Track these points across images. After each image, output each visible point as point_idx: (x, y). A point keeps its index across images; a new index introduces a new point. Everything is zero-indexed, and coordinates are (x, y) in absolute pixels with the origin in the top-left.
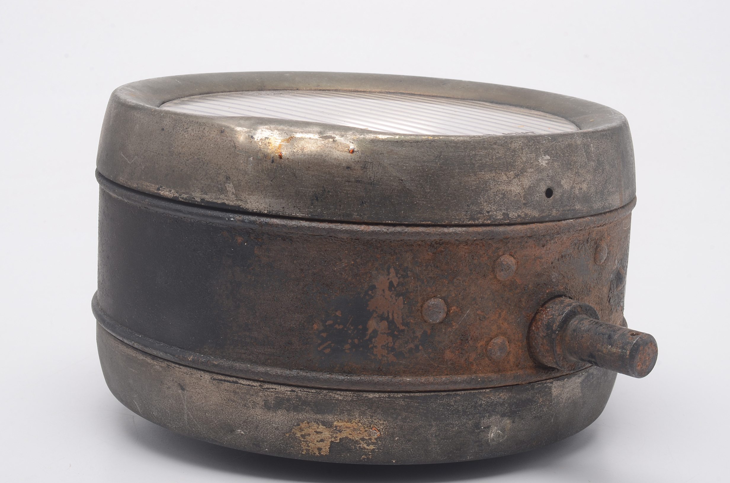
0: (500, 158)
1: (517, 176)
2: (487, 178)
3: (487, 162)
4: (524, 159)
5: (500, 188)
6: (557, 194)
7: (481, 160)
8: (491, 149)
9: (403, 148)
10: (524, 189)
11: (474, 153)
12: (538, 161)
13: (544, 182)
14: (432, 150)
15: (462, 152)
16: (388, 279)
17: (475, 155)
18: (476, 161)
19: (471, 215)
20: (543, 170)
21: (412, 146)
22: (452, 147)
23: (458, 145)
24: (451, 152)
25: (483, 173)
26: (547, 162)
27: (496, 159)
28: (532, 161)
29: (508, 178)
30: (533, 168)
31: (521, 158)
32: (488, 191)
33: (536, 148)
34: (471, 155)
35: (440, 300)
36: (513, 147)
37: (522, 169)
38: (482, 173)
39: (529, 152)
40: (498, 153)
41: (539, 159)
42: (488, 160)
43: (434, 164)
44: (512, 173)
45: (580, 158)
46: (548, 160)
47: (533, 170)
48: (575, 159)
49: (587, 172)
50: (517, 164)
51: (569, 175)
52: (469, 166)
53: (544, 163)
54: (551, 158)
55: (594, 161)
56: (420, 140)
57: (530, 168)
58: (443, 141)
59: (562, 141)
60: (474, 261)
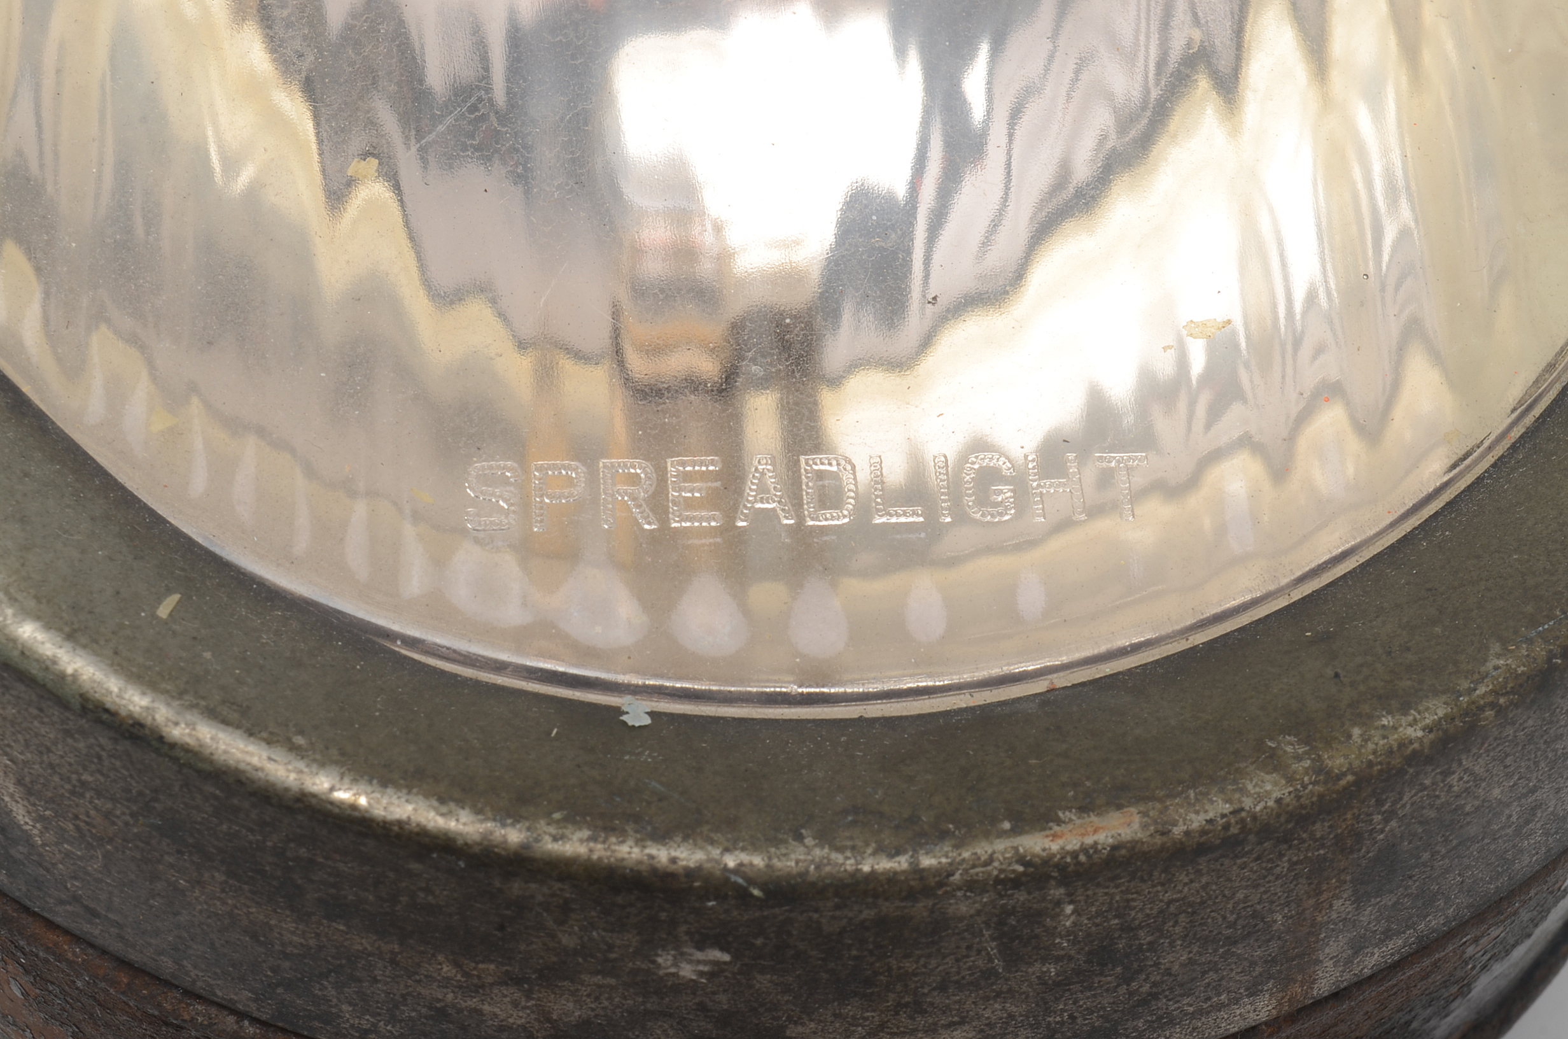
0: (432, 909)
1: (514, 980)
2: (359, 947)
3: (367, 901)
4: (569, 941)
5: (423, 991)
7: (335, 886)
10: (549, 1020)
11: (304, 852)
12: (654, 962)
15: (251, 830)
17: (312, 861)
18: (312, 880)
19: (280, 1010)
20: (675, 990)
23: (235, 801)
24: (199, 809)
25: (343, 927)
26: (704, 968)
27: (416, 906)
28: (612, 955)
29: (466, 975)
30: (616, 976)
31: (552, 936)
32: (360, 980)
33: (654, 919)
34: (289, 854)
36: (516, 894)
37: (548, 967)
38: (334, 924)
39: (603, 924)
40: (428, 890)
41: (657, 955)
42: (371, 897)
43: (123, 813)
44: (492, 967)
45: (950, 960)
46: (716, 963)
47: (612, 981)
48: (909, 965)
49: (987, 999)
50: (523, 947)
51: (848, 1010)
52: (275, 883)
53: (687, 971)
54: (736, 956)
55: (1058, 959)
56: (76, 703)
57: (598, 973)
58: (171, 758)
59: (837, 907)
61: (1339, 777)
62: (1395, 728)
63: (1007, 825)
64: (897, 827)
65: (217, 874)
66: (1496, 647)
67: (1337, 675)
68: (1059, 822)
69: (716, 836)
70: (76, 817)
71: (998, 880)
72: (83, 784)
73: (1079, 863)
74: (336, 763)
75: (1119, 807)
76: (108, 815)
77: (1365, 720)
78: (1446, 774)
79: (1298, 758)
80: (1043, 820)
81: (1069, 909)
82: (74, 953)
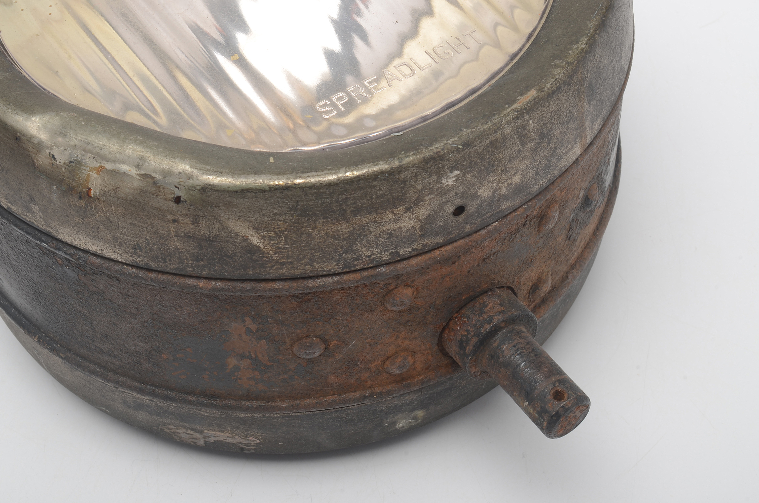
0: (382, 196)
1: (408, 209)
2: (365, 222)
3: (364, 204)
4: (419, 187)
5: (385, 229)
6: (472, 208)
7: (355, 203)
8: (370, 187)
9: (245, 200)
10: (419, 220)
11: (344, 197)
12: (441, 183)
13: (450, 203)
14: (284, 200)
15: (327, 198)
16: (244, 326)
17: (347, 198)
18: (348, 205)
19: (344, 264)
20: (449, 190)
21: (256, 197)
22: (313, 195)
23: (321, 191)
24: (311, 200)
25: (359, 217)
26: (454, 179)
27: (378, 197)
28: (431, 186)
29: (395, 215)
30: (433, 193)
31: (415, 188)
32: (367, 235)
33: (438, 168)
34: (340, 200)
35: (315, 339)
36: (403, 177)
37: (416, 200)
38: (357, 218)
39: (426, 176)
40: (380, 190)
41: (442, 180)
42: (365, 201)
43: (289, 217)
44: (402, 207)
45: (509, 150)
46: (457, 176)
47: (433, 196)
48: (501, 155)
49: (520, 161)
50: (408, 195)
51: (491, 178)
52: (338, 213)
53: (450, 182)
54: (461, 171)
55: (533, 140)
56: (267, 189)
57: (429, 194)
58: (300, 188)
59: (480, 143)
60: (355, 302)
61: (573, 63)
62: (578, 47)
63: (507, 106)
64: (482, 118)
65: (320, 221)
66: (588, 22)
67: (556, 45)
68: (518, 100)
69: (443, 139)
70: (274, 228)
71: (513, 119)
72: (274, 215)
73: (529, 107)
74: (342, 167)
75: (529, 91)
76: (284, 221)
77: (571, 49)
78: (594, 56)
79: (561, 63)
80: (514, 101)
81: (531, 121)
82: (278, 286)
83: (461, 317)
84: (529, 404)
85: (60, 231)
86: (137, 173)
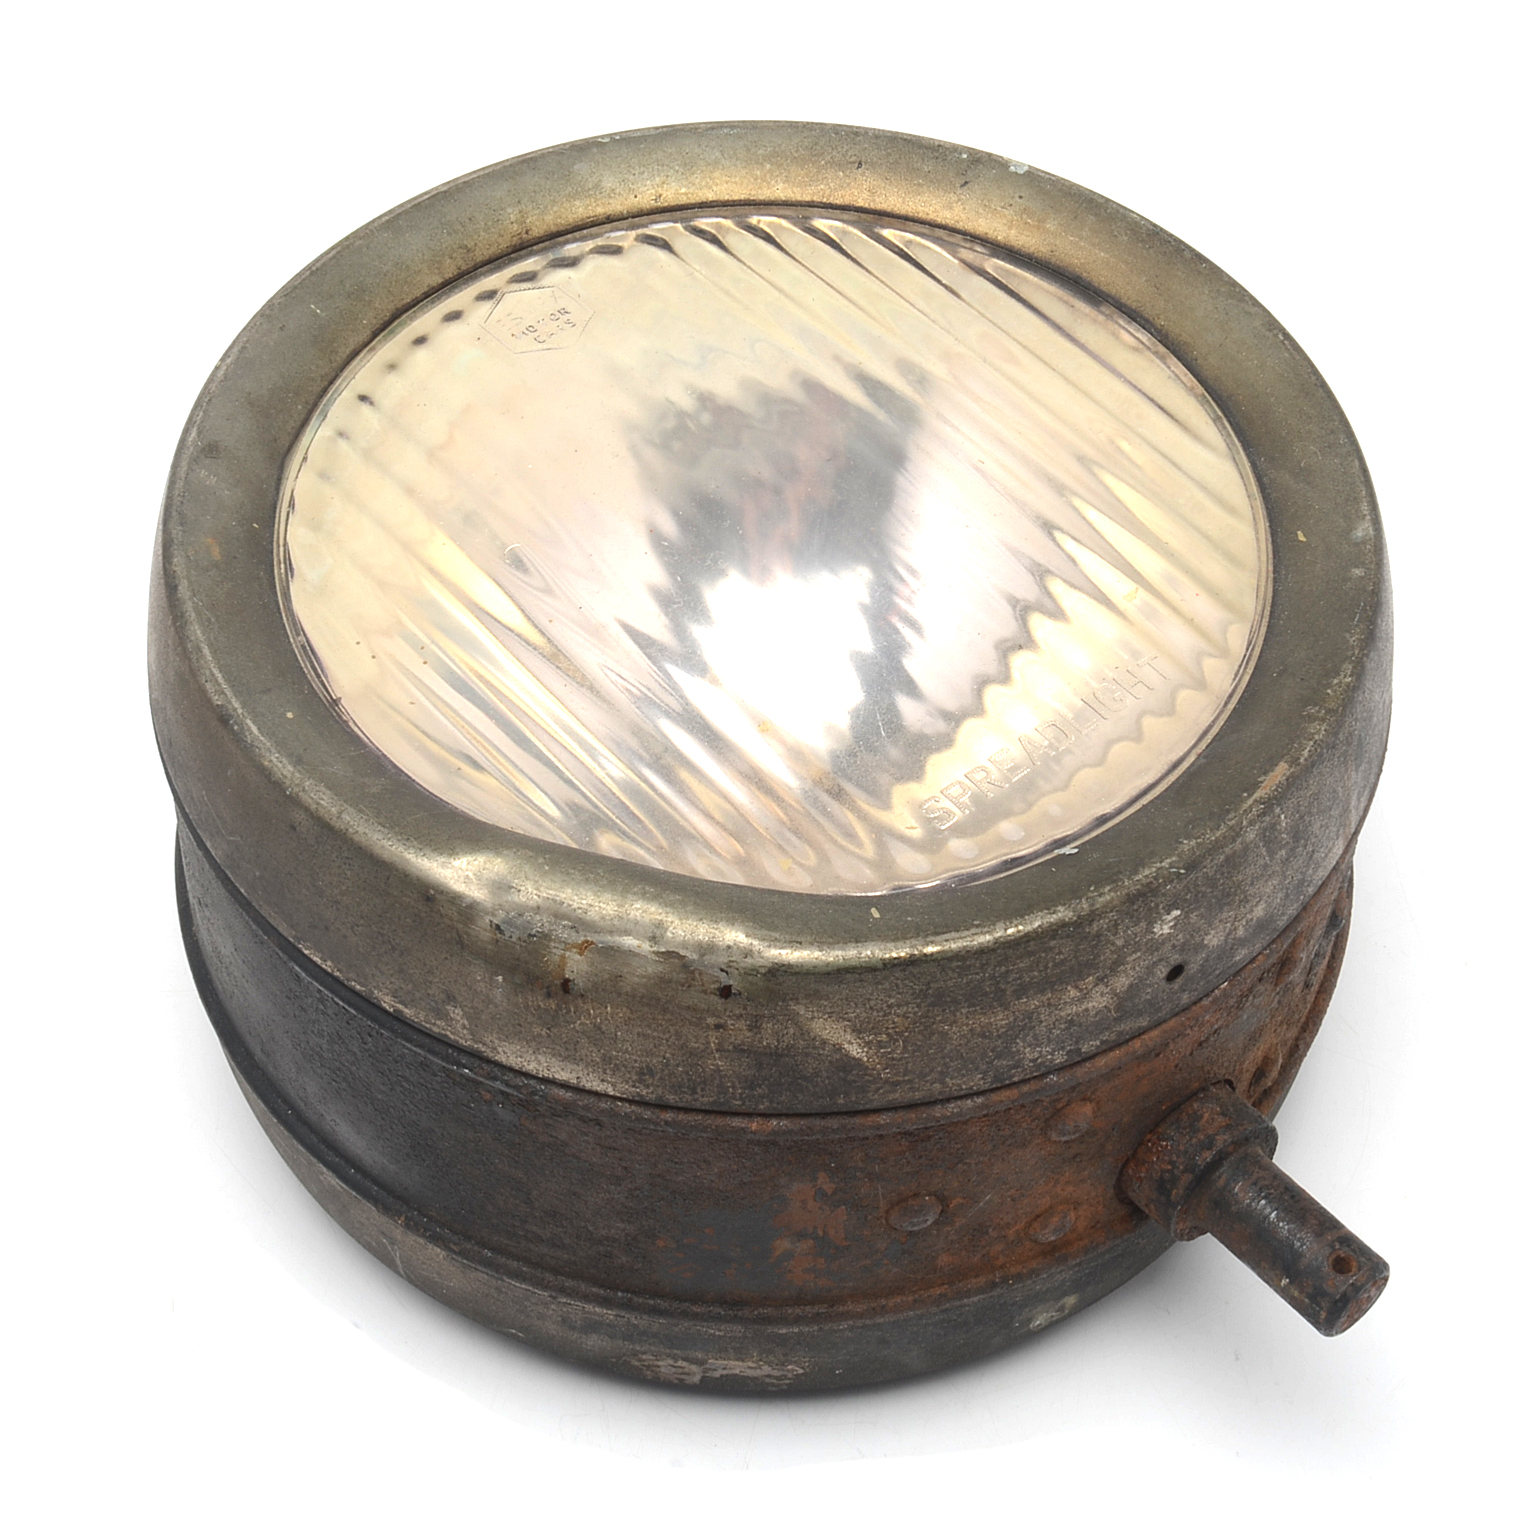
0: (1063, 962)
1: (1100, 980)
2: (1033, 1007)
3: (1035, 977)
4: (1119, 943)
5: (1062, 1014)
6: (1193, 968)
7: (1019, 978)
8: (1045, 951)
9: (842, 986)
10: (1116, 995)
11: (1003, 969)
12: (1153, 932)
13: (1164, 963)
14: (907, 982)
15: (977, 974)
16: (814, 1186)
17: (1008, 971)
18: (1009, 983)
19: (995, 1076)
20: (1163, 943)
21: (862, 981)
22: (954, 970)
23: (968, 963)
24: (951, 979)
25: (1025, 1000)
26: (1172, 924)
27: (1056, 965)
28: (1138, 939)
29: (1081, 990)
30: (1140, 950)
31: (1113, 944)
32: (1034, 1027)
33: (1150, 909)
34: (997, 975)
35: (927, 1198)
36: (1096, 929)
37: (1114, 963)
38: (1021, 1001)
39: (1131, 924)
40: (1060, 953)
41: (1154, 928)
42: (1036, 974)
43: (913, 1008)
44: (1091, 978)
45: (1252, 866)
46: (1176, 918)
47: (1139, 954)
48: (1240, 877)
49: (1266, 881)
50: (1102, 958)
51: (1224, 915)
52: (992, 996)
53: (1166, 930)
54: (1182, 910)
55: (1285, 845)
56: (880, 965)
57: (1133, 952)
58: (933, 961)
59: (1212, 861)
60: (1001, 1133)
61: (1337, 710)
62: (1341, 682)
63: (1245, 795)
64: (1209, 819)
65: (963, 1011)
66: (1348, 635)
67: (1302, 679)
68: (1262, 782)
69: (1153, 860)
70: (888, 1028)
71: (1258, 816)
72: (889, 1006)
73: (1280, 793)
75: (1276, 765)
76: (905, 1016)
77: (1329, 686)
78: (1364, 692)
79: (1318, 712)
80: (1256, 786)
81: (1283, 817)
82: (884, 1120)
83: (1159, 1139)
84: (1291, 1282)
85: (500, 1049)
86: (652, 949)
